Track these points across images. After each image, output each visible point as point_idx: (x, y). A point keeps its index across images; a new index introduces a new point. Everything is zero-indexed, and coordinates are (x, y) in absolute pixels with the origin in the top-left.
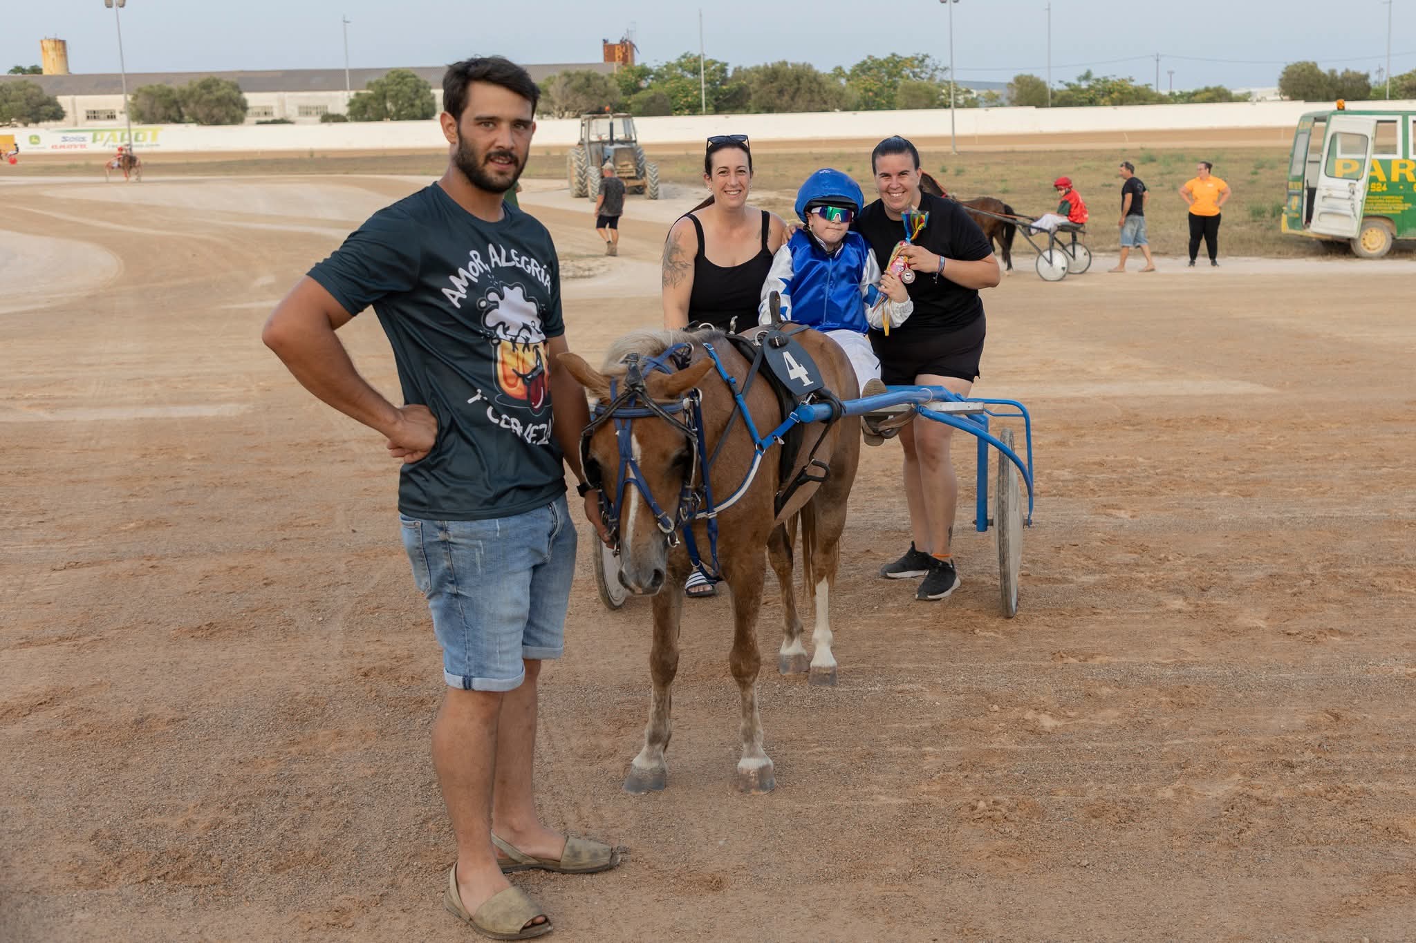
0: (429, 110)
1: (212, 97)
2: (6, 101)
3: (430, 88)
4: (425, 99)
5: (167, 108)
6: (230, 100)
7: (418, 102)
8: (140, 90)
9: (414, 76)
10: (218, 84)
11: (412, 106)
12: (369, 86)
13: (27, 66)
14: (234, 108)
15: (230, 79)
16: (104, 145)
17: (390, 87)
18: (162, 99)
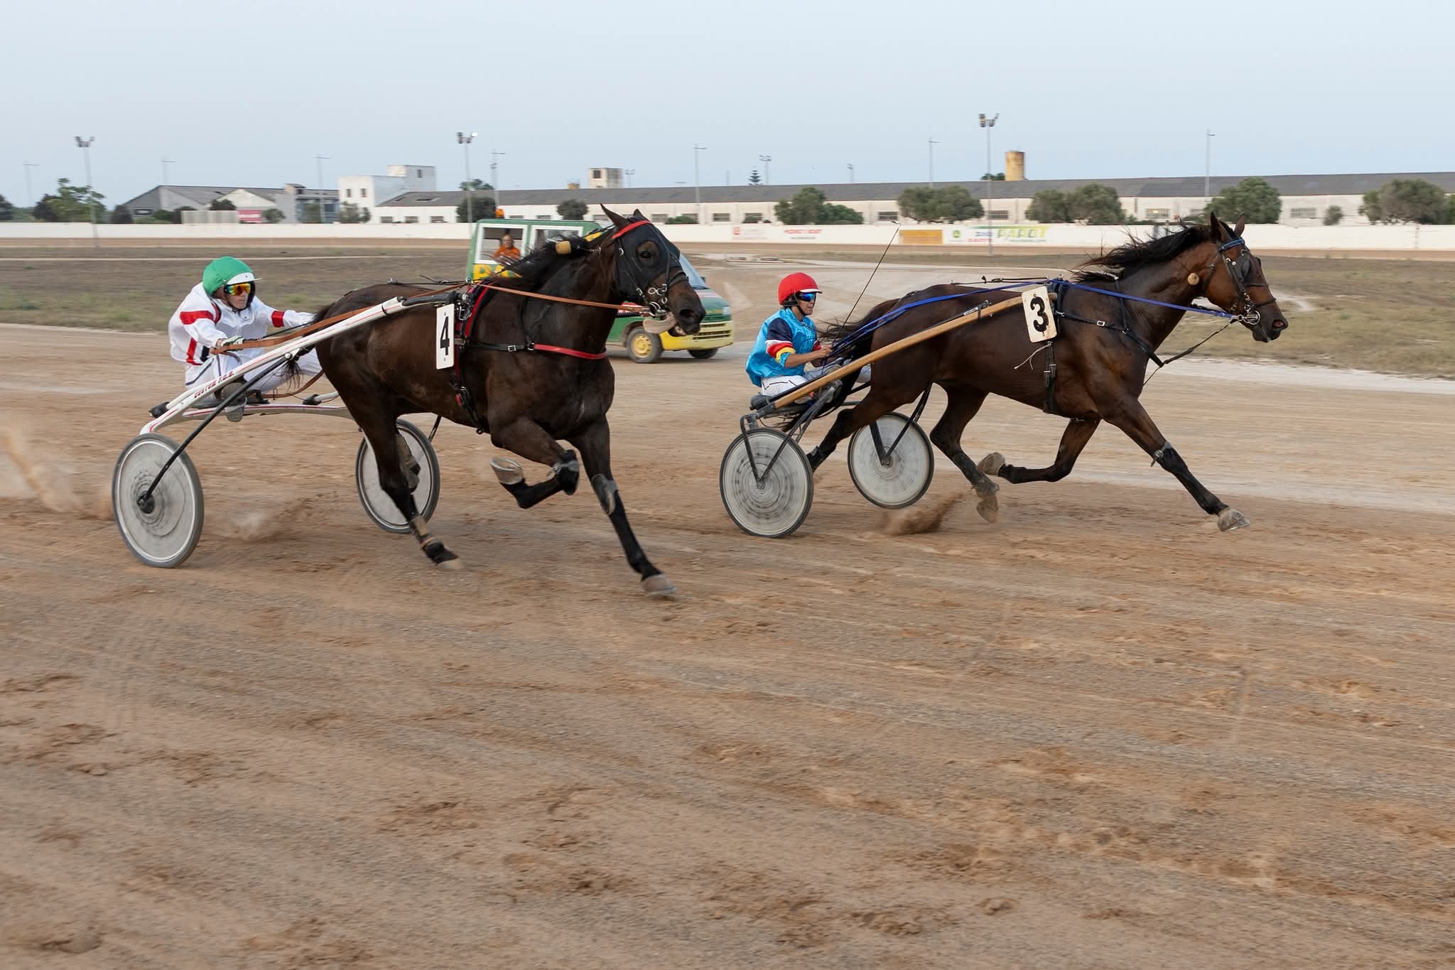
0: (1275, 214)
1: (1090, 201)
2: (941, 202)
3: (1279, 195)
4: (1272, 204)
5: (1057, 210)
6: (1105, 204)
7: (1262, 208)
8: (1037, 194)
9: (1264, 184)
10: (1097, 190)
11: (1257, 211)
12: (1223, 192)
14: (1108, 210)
15: (1106, 185)
16: (1006, 239)
17: (1238, 194)
18: (1053, 201)
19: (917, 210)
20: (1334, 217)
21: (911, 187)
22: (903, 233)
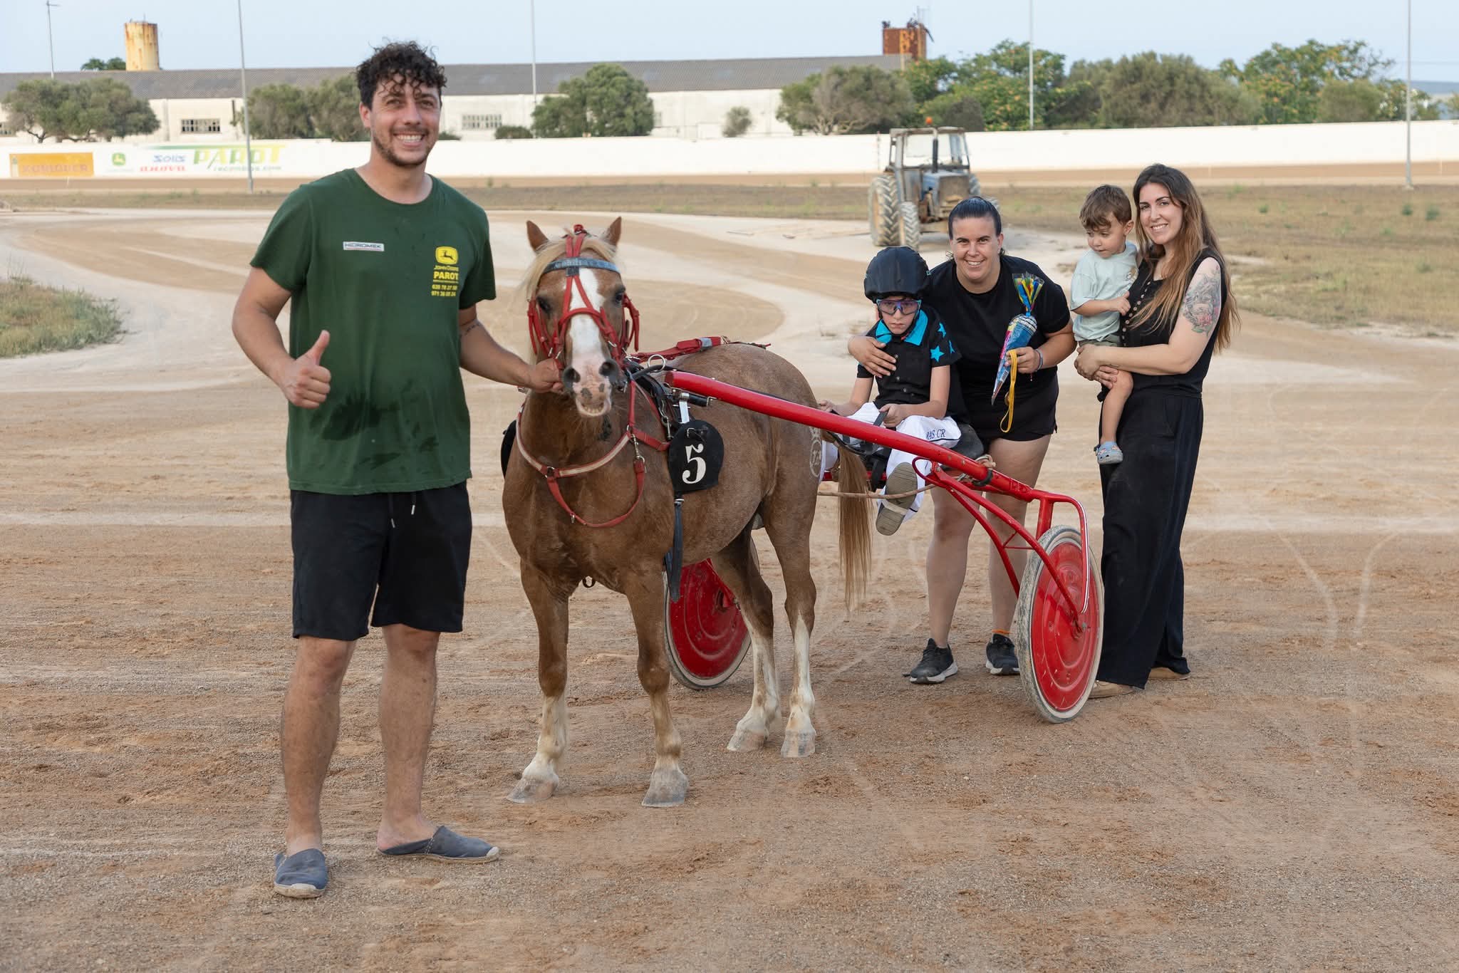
0: (644, 122)
2: (84, 106)
3: (647, 91)
4: (642, 106)
5: (292, 117)
7: (629, 111)
9: (625, 74)
11: (622, 116)
12: (564, 87)
13: (105, 59)
16: (209, 168)
17: (592, 90)
18: (288, 103)
19: (44, 121)
20: (739, 124)
21: (30, 81)
22: (15, 159)
